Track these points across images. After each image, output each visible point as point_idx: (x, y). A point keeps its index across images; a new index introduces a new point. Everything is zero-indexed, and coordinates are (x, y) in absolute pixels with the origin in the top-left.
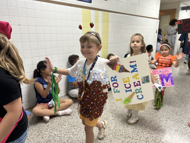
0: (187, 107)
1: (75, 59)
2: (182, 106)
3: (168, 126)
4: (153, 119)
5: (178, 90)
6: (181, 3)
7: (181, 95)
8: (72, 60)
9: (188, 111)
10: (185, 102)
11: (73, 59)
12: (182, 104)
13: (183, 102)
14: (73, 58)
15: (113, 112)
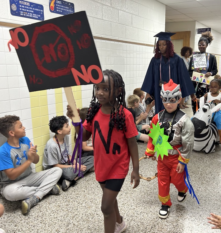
0: (208, 191)
1: (11, 122)
2: (201, 190)
3: (179, 230)
4: (158, 222)
5: (196, 161)
6: (197, 23)
7: (200, 170)
8: (4, 126)
9: (209, 197)
10: (205, 182)
11: (8, 124)
12: (201, 186)
13: (202, 183)
14: (7, 121)
15: (90, 219)
